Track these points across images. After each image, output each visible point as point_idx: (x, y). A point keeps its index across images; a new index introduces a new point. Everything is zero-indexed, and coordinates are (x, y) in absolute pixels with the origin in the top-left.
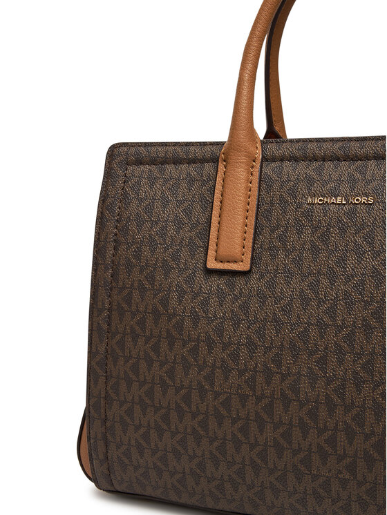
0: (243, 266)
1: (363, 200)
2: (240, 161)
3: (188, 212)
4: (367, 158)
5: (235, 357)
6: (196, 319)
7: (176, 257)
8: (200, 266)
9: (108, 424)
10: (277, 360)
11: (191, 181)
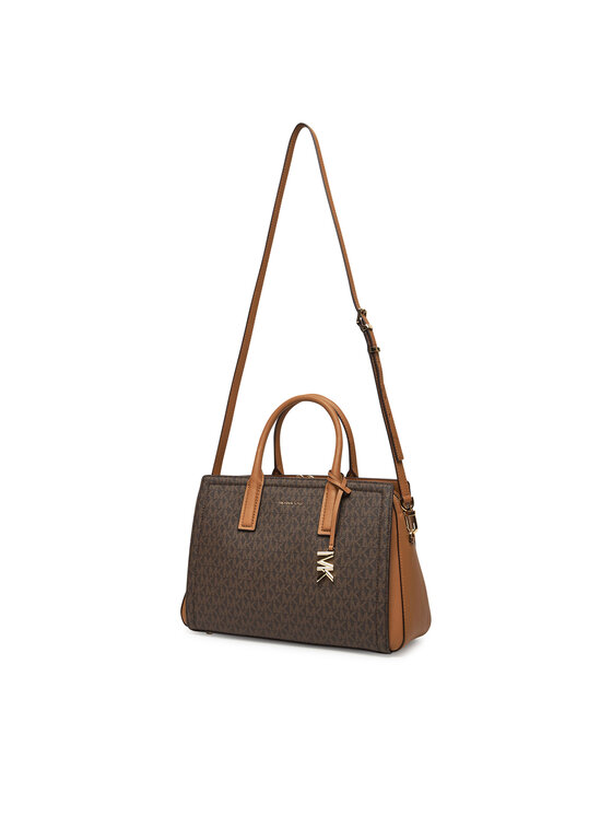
0: (252, 528)
2: (254, 485)
3: (233, 506)
4: (303, 487)
5: (247, 565)
6: (232, 550)
7: (226, 524)
8: (235, 528)
10: (262, 566)
11: (235, 492)
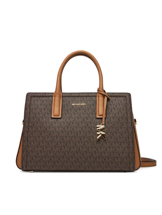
0: (60, 117)
1: (84, 104)
2: (57, 96)
4: (84, 96)
6: (50, 128)
7: (44, 116)
8: (50, 117)
9: (28, 152)
11: (47, 100)
